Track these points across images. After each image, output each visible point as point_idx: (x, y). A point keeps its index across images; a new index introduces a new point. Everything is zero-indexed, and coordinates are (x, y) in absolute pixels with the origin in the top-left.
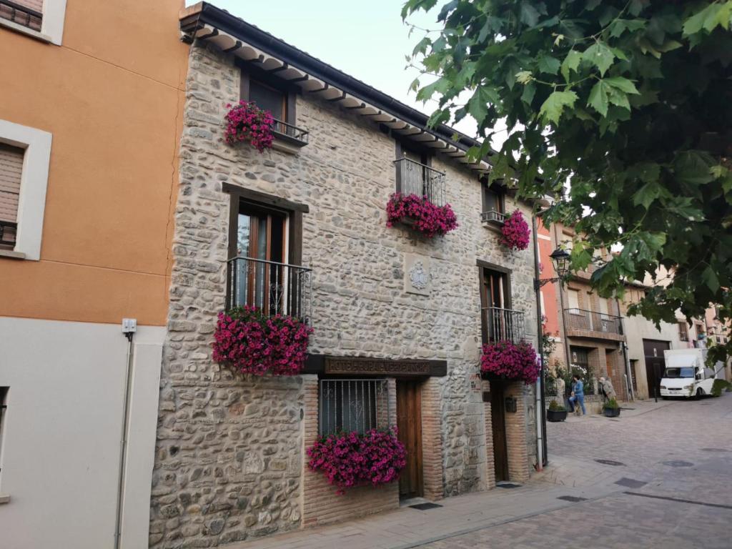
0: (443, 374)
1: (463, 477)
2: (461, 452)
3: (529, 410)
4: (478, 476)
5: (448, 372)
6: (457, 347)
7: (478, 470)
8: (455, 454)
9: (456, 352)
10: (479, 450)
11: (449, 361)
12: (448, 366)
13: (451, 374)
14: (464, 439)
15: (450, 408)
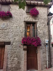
0: (10, 44)
1: (15, 67)
2: (15, 61)
3: (43, 53)
4: (20, 67)
5: (11, 44)
6: (15, 39)
7: (21, 66)
8: (12, 62)
9: (14, 40)
10: (21, 61)
11: (11, 42)
12: (11, 43)
13: (12, 44)
14: (16, 59)
15: (11, 51)
